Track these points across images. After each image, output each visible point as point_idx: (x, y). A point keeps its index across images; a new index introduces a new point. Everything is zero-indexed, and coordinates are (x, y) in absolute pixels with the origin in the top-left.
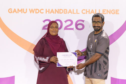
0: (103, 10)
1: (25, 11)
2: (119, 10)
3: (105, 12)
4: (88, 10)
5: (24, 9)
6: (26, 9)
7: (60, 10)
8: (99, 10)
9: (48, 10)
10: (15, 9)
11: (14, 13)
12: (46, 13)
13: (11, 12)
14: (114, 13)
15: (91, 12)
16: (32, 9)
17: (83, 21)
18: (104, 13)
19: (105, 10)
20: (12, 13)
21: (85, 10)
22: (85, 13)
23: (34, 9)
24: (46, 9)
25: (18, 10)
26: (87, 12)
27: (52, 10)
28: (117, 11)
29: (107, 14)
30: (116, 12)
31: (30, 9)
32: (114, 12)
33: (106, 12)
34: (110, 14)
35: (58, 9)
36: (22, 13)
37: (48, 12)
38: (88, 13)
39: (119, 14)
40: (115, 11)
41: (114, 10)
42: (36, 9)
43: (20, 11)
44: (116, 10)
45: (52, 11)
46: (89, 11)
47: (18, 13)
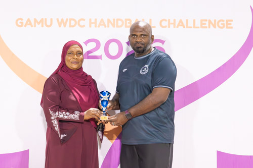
0: (202, 21)
1: (49, 23)
2: (232, 21)
3: (205, 24)
4: (172, 21)
5: (46, 19)
6: (51, 20)
7: (118, 20)
8: (194, 21)
9: (93, 21)
10: (29, 20)
11: (27, 26)
12: (90, 26)
13: (20, 24)
14: (222, 26)
15: (179, 25)
16: (62, 20)
17: (163, 42)
18: (203, 26)
19: (206, 20)
20: (24, 27)
21: (166, 20)
22: (166, 27)
23: (67, 19)
24: (90, 20)
25: (35, 20)
26: (169, 24)
27: (102, 20)
28: (229, 22)
29: (209, 27)
30: (228, 24)
31: (58, 20)
32: (223, 24)
33: (207, 25)
34: (215, 27)
35: (114, 20)
36: (42, 26)
37: (93, 25)
38: (172, 26)
39: (232, 28)
40: (225, 22)
41: (223, 21)
42: (71, 20)
43: (39, 23)
44: (227, 21)
45: (102, 23)
46: (174, 24)
47: (35, 26)
